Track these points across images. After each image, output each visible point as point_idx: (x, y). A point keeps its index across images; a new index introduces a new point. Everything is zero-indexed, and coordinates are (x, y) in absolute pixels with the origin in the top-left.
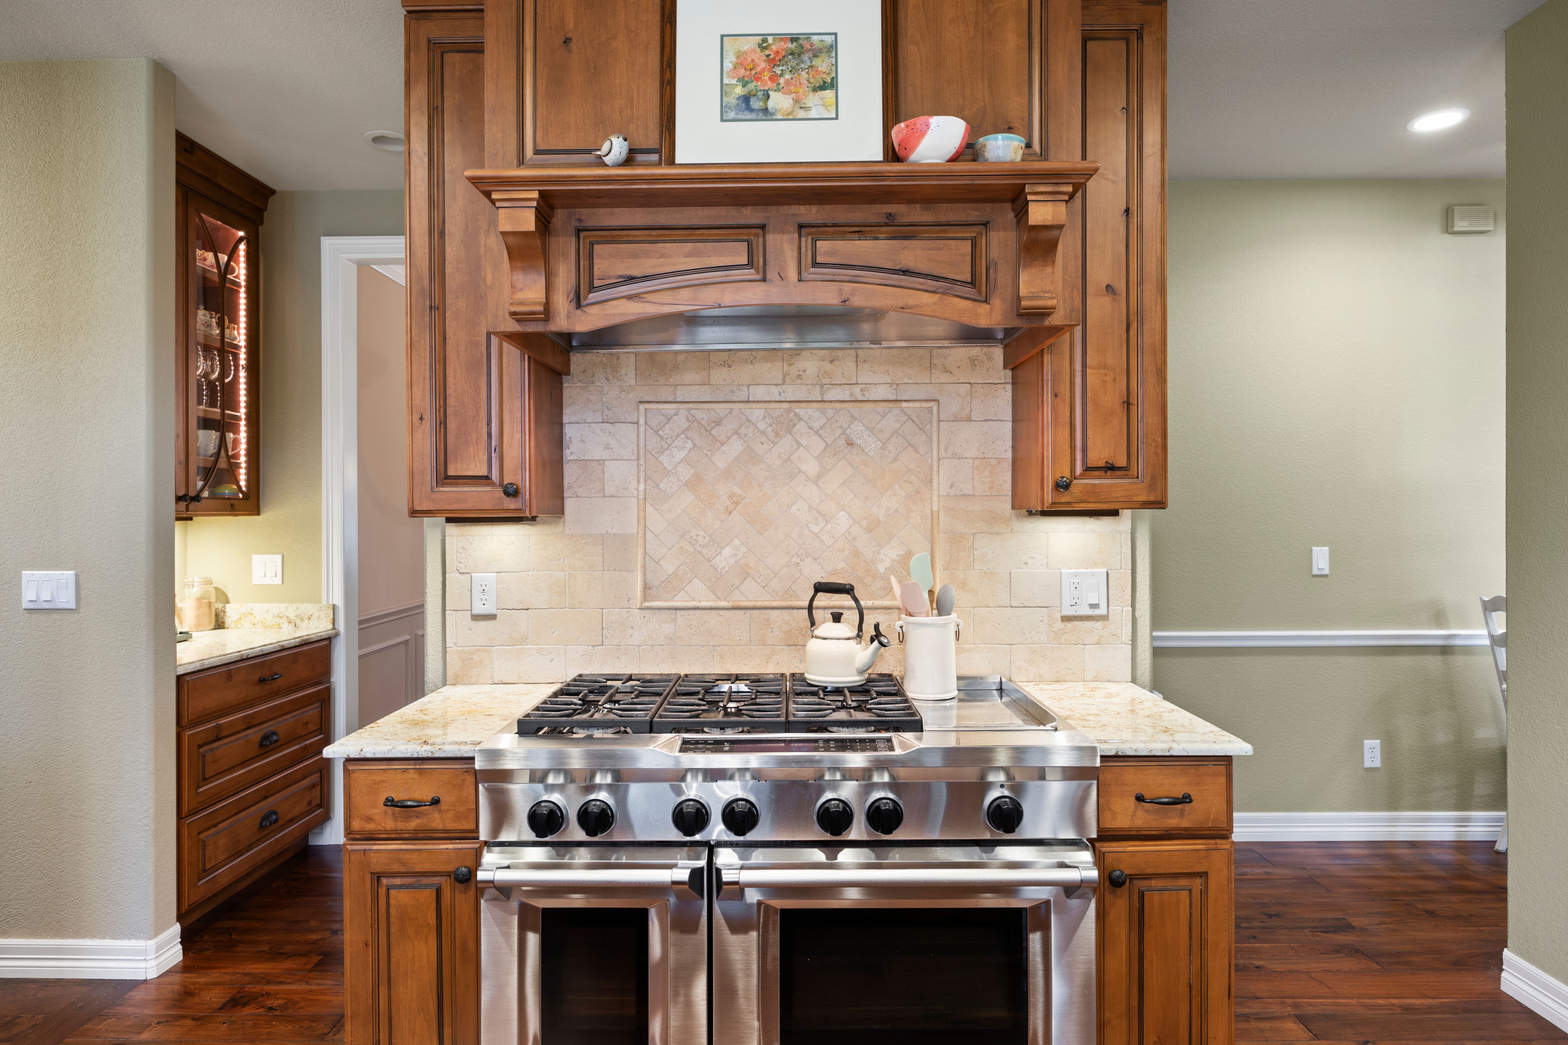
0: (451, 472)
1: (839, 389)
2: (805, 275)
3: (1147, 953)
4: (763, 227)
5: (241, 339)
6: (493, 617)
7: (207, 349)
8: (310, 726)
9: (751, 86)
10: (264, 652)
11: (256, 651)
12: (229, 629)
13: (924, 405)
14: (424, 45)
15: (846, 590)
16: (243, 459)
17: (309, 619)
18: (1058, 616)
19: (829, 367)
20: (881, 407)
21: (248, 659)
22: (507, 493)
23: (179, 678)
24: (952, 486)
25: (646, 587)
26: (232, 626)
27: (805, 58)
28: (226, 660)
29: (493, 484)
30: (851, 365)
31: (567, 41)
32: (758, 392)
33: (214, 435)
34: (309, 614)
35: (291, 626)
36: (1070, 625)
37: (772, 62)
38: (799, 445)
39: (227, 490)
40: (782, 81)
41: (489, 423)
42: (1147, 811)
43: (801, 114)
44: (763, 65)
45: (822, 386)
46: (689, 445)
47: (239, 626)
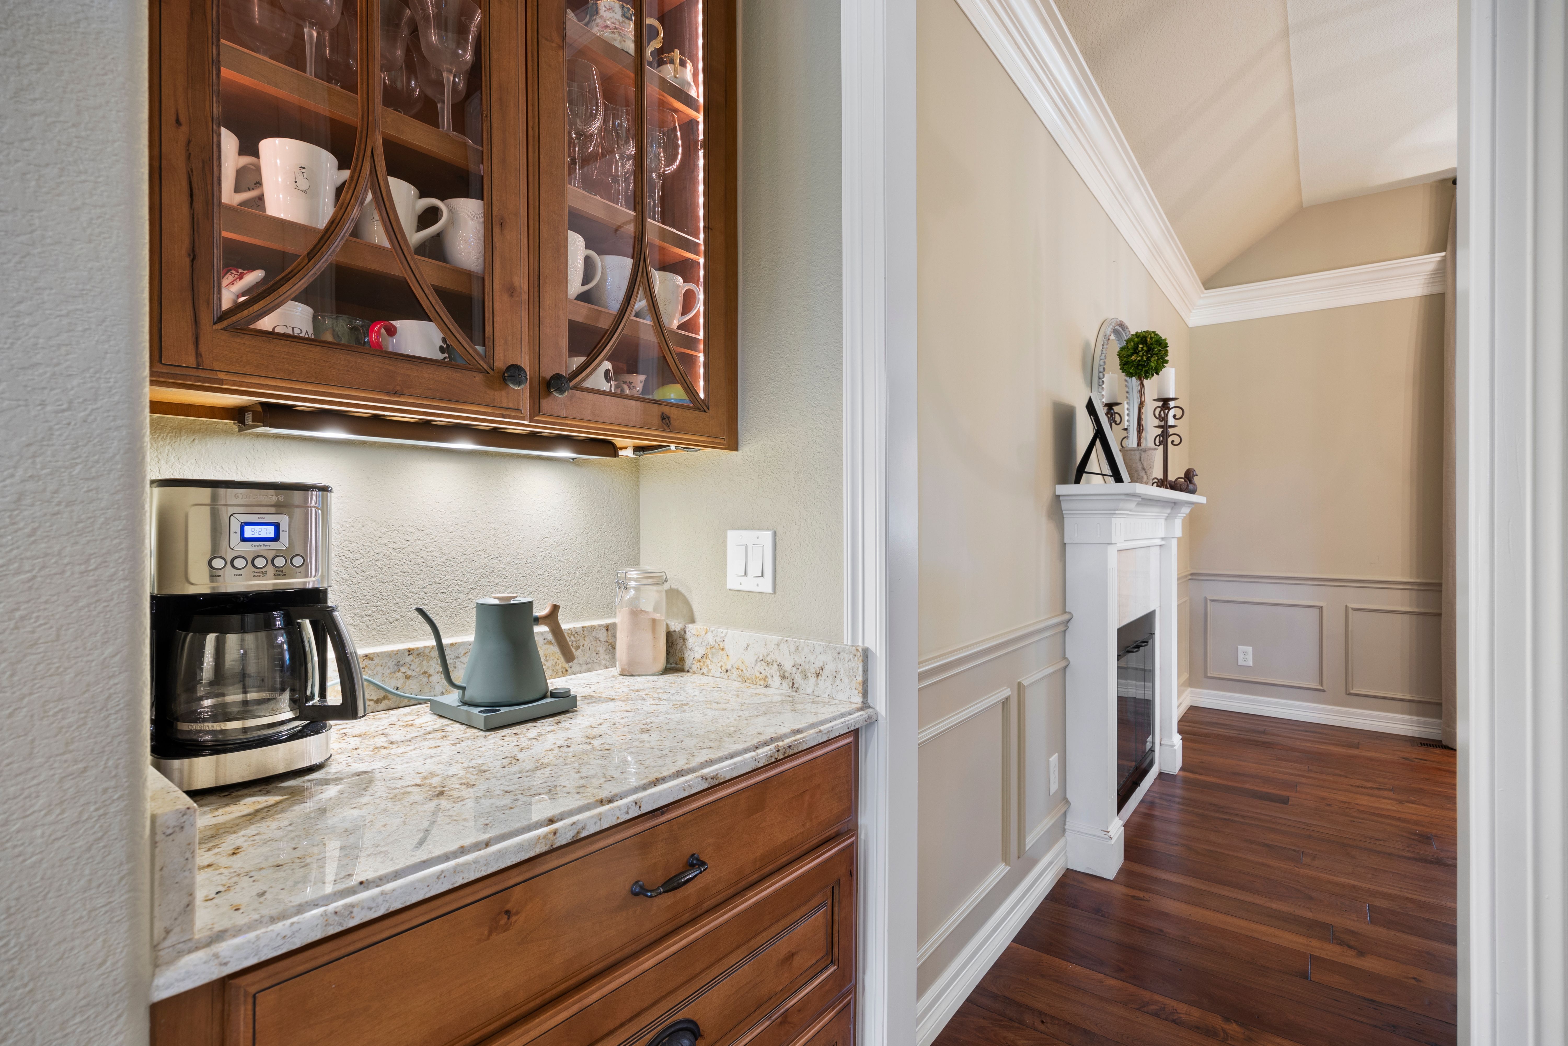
8: (798, 961)
10: (646, 809)
12: (689, 674)
17: (818, 675)
26: (694, 667)
34: (818, 664)
35: (785, 685)
47: (705, 670)
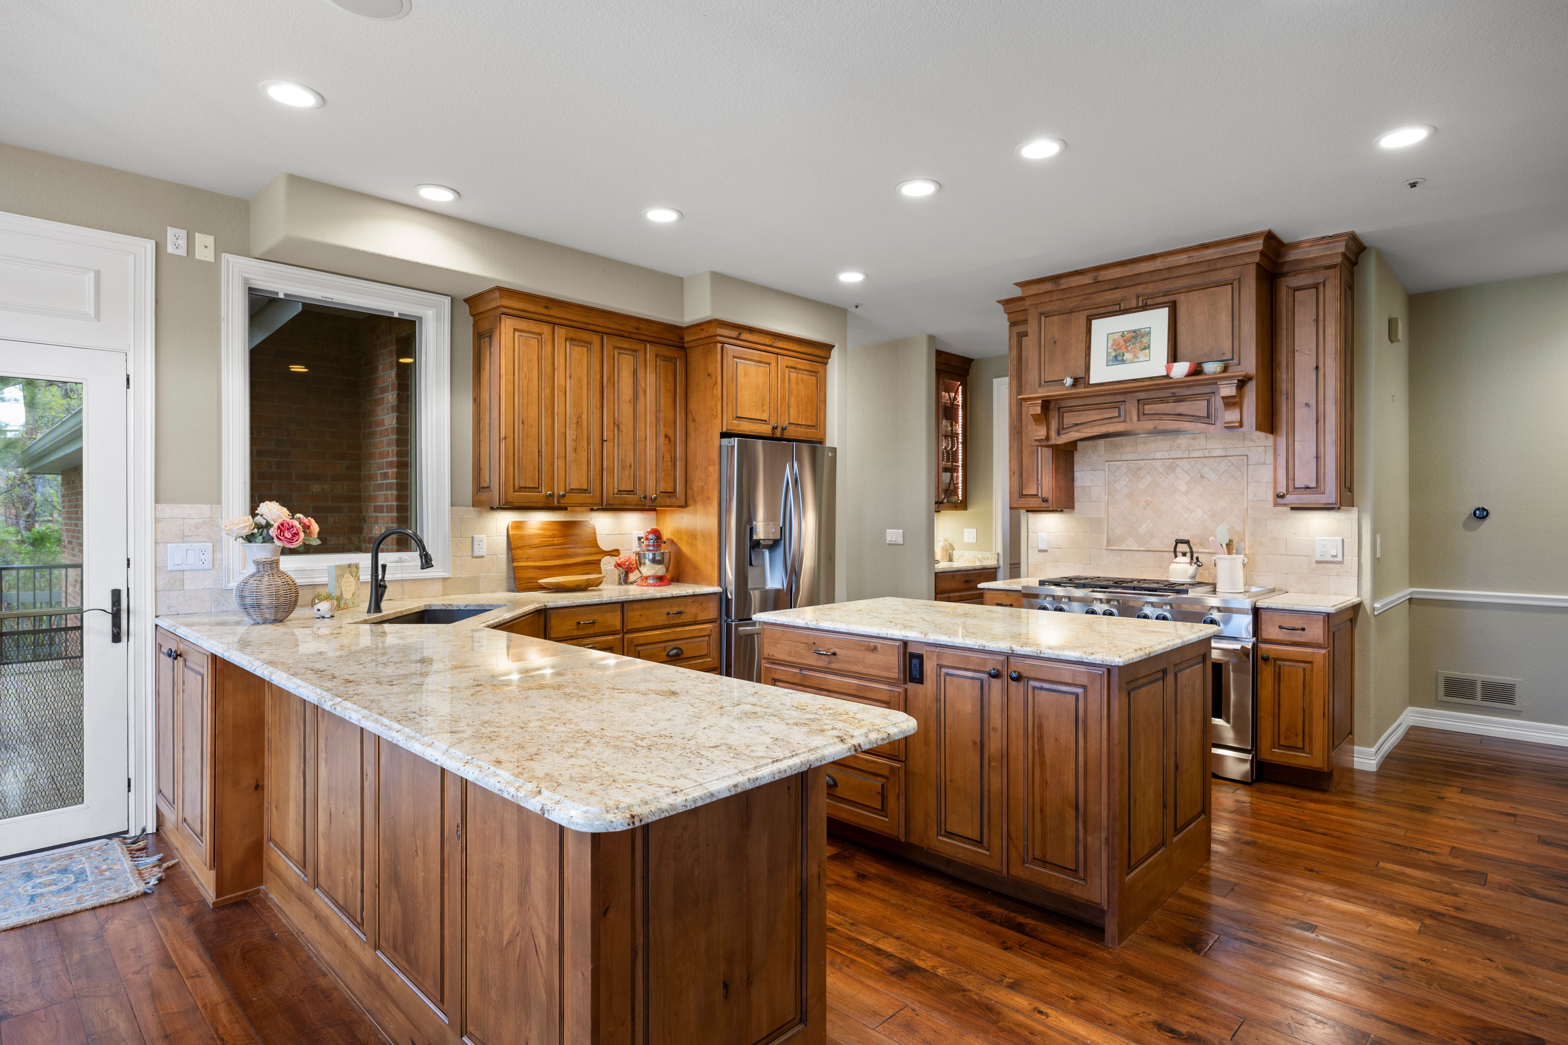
0: (1024, 493)
1: (1197, 452)
2: (1140, 419)
3: (1282, 691)
4: (1124, 401)
5: (960, 431)
6: (1046, 551)
7: (946, 436)
9: (1118, 352)
11: (964, 569)
12: (954, 562)
13: (1239, 457)
14: (1015, 335)
15: (1187, 542)
16: (960, 485)
17: (987, 559)
18: (1314, 560)
19: (1192, 442)
20: (1218, 460)
21: (960, 571)
22: (1043, 501)
23: (936, 573)
24: (1254, 496)
25: (1108, 541)
26: (955, 559)
27: (1138, 338)
28: (952, 570)
29: (1039, 497)
30: (1204, 440)
31: (1055, 342)
32: (1159, 455)
33: (949, 474)
34: (987, 557)
35: (980, 562)
36: (1321, 565)
37: (1126, 341)
38: (1178, 478)
39: (954, 499)
40: (1129, 348)
41: (1037, 475)
42: (1285, 633)
43: (1136, 360)
44: (1122, 343)
45: (1189, 451)
46: (1128, 479)
47: (958, 559)
